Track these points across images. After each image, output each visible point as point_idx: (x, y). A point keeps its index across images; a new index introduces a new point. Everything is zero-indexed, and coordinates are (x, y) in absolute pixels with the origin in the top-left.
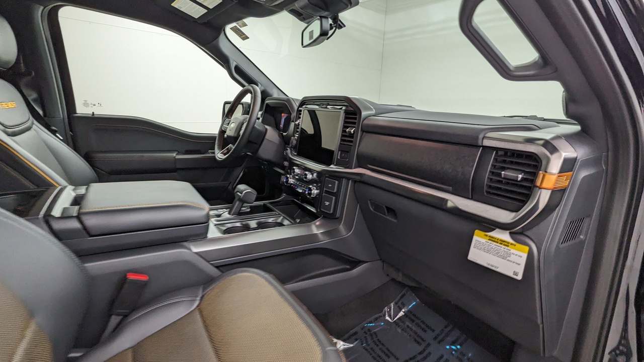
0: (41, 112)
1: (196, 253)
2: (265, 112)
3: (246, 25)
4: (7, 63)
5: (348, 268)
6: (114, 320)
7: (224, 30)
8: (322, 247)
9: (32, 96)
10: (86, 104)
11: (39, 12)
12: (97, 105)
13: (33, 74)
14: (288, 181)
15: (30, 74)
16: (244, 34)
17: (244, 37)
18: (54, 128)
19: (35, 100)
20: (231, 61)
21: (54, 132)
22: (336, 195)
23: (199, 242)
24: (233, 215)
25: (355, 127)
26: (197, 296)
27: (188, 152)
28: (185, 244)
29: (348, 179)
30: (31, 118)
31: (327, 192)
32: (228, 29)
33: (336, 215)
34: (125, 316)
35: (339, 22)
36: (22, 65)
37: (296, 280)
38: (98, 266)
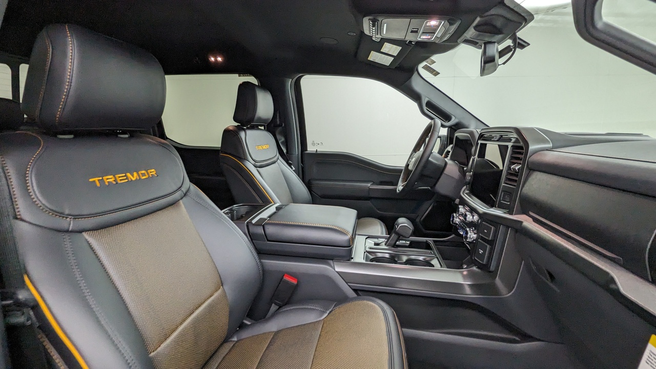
0: (285, 151)
1: (337, 272)
2: (456, 145)
3: (435, 62)
4: (268, 119)
5: (518, 340)
6: (274, 308)
7: (417, 70)
8: (473, 302)
9: (281, 139)
10: (313, 144)
11: (289, 83)
12: (320, 144)
13: (283, 125)
14: (454, 219)
15: (282, 125)
16: (434, 70)
17: (436, 73)
18: (290, 162)
19: (282, 143)
20: (423, 98)
21: (290, 165)
22: (492, 243)
23: (341, 263)
24: (387, 246)
25: (520, 164)
26: (327, 310)
27: (382, 183)
28: (331, 262)
29: (508, 227)
30: (278, 154)
31: (483, 239)
32: (420, 68)
33: (490, 267)
34: (280, 307)
35: (518, 40)
36: (278, 120)
37: (445, 331)
38: (274, 264)
